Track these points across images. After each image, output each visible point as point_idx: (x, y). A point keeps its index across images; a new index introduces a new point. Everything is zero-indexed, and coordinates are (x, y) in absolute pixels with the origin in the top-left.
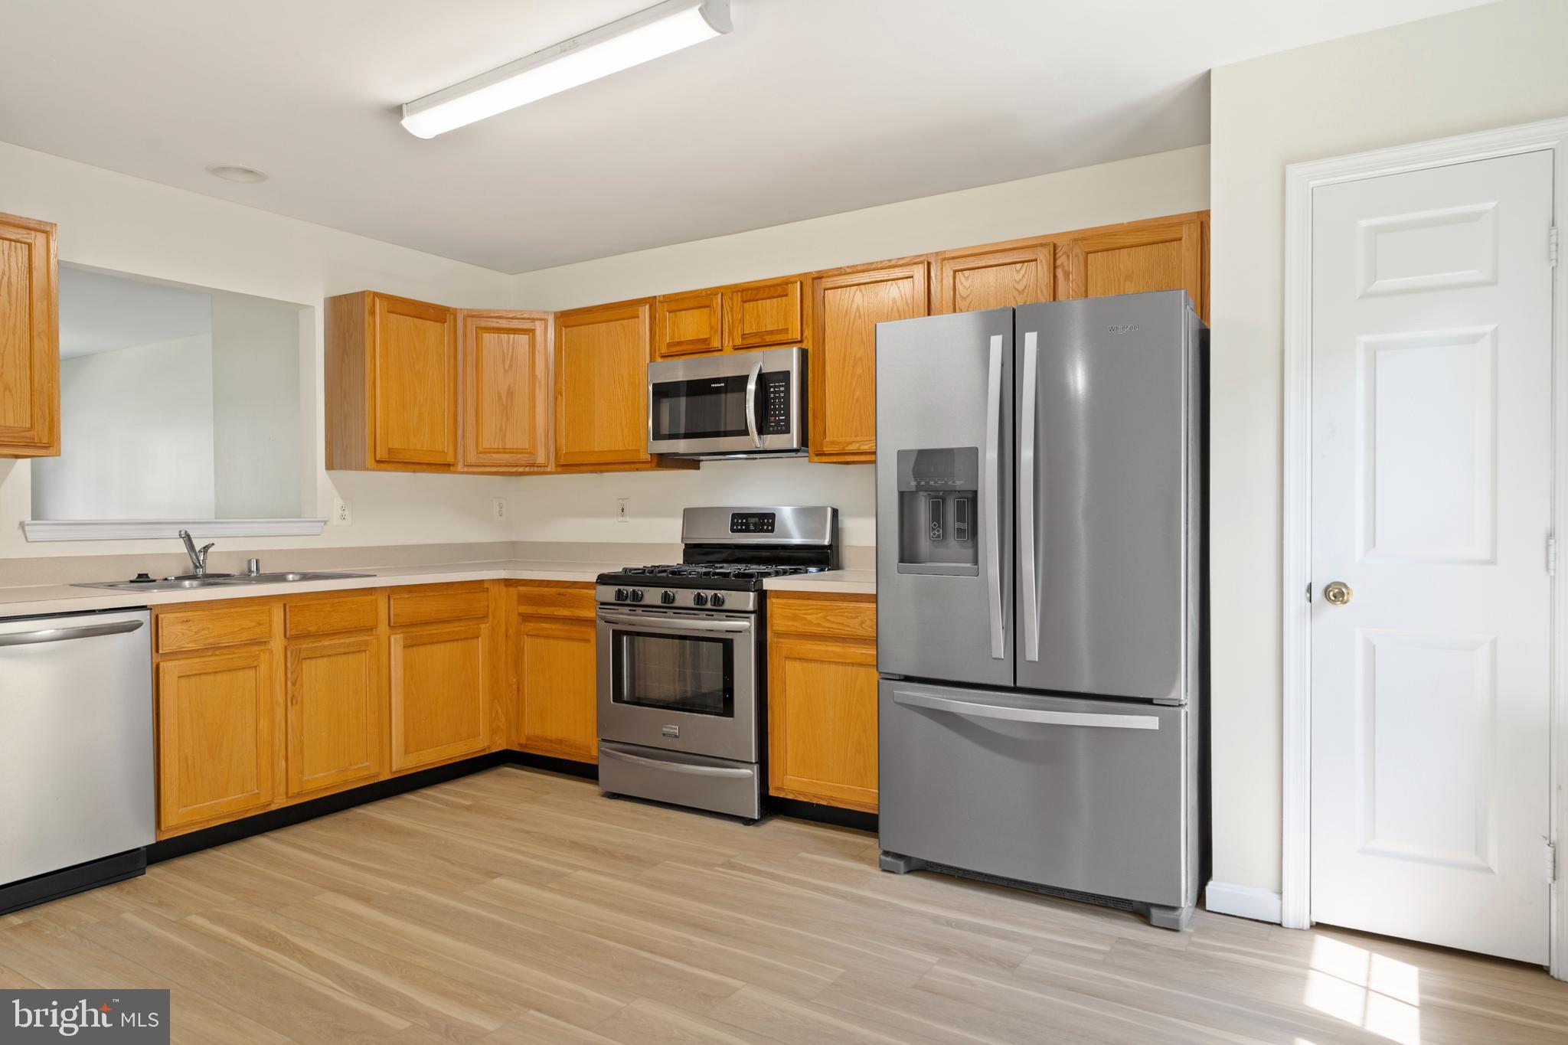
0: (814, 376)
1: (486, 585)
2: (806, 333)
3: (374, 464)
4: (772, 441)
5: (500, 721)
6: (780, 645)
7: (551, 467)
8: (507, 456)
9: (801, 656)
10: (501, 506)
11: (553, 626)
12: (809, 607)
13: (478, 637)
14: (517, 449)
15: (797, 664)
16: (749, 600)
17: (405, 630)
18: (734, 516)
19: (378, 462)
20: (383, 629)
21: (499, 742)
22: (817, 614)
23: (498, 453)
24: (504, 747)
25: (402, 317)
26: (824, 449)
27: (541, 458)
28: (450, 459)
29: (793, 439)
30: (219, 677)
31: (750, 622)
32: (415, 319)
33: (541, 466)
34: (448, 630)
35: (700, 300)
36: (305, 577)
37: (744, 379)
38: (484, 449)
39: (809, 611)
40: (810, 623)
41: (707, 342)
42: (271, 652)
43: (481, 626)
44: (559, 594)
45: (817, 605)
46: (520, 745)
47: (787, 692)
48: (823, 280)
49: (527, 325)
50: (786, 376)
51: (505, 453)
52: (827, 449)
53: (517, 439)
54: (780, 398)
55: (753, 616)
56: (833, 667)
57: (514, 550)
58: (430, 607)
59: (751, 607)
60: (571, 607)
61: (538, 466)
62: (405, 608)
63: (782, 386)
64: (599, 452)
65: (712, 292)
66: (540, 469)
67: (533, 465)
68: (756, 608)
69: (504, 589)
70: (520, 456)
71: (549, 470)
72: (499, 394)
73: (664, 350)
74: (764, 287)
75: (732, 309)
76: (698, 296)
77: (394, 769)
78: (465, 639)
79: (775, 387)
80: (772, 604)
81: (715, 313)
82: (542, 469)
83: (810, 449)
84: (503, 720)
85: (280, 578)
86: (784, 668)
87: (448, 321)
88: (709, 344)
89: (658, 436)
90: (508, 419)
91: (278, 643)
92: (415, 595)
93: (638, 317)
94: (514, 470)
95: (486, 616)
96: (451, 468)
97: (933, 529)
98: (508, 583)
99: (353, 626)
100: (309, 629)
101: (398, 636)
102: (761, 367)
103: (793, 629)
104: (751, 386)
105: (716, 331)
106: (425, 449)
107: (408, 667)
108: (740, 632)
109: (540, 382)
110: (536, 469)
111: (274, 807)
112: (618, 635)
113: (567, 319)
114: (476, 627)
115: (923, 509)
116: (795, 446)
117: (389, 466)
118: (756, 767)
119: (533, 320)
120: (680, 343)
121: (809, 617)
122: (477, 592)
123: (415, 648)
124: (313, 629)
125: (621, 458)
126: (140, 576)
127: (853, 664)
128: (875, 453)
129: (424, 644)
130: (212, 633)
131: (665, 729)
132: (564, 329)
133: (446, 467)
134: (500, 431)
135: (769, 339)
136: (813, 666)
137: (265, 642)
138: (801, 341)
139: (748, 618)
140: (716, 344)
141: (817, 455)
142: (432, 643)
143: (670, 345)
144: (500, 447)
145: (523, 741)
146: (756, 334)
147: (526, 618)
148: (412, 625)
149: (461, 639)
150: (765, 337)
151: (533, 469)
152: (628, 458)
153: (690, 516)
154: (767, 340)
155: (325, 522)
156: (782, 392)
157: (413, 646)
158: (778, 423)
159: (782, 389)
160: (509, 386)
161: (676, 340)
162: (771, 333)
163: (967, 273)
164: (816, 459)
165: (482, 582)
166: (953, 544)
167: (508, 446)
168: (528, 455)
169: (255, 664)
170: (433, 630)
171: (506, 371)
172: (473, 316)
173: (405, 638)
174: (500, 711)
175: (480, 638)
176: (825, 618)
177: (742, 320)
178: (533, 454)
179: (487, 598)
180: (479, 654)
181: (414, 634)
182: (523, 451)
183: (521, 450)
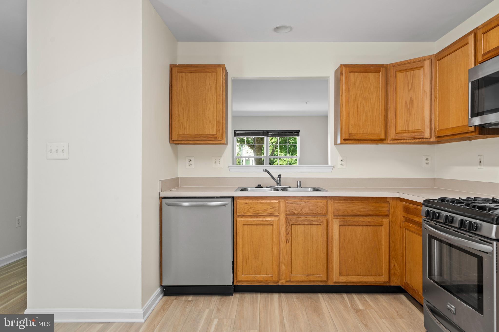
1: (388, 200)
3: (343, 142)
5: (397, 271)
7: (433, 139)
8: (409, 134)
10: (427, 160)
11: (414, 226)
13: (382, 226)
14: (415, 130)
16: (493, 230)
17: (342, 217)
19: (345, 140)
20: (330, 216)
21: (395, 281)
23: (406, 133)
24: (399, 284)
25: (357, 73)
27: (427, 134)
28: (383, 137)
30: (258, 227)
31: (493, 248)
32: (364, 73)
33: (428, 138)
34: (364, 220)
38: (398, 131)
42: (279, 220)
43: (384, 220)
44: (415, 209)
49: (421, 63)
51: (409, 132)
53: (415, 126)
55: (495, 243)
58: (354, 208)
59: (493, 236)
60: (418, 216)
61: (426, 139)
62: (342, 207)
64: (451, 128)
66: (427, 140)
67: (423, 138)
70: (416, 134)
71: (432, 140)
72: (406, 103)
73: (481, 59)
77: (334, 281)
78: (374, 226)
82: (428, 140)
84: (398, 270)
87: (381, 71)
89: (472, 115)
90: (410, 115)
91: (282, 217)
92: (346, 201)
93: (468, 44)
94: (414, 141)
95: (388, 215)
96: (384, 142)
98: (401, 200)
99: (315, 213)
100: (295, 212)
101: (337, 220)
106: (369, 133)
109: (426, 93)
110: (425, 140)
111: (280, 283)
114: (381, 220)
117: (350, 142)
119: (423, 61)
120: (489, 52)
122: (380, 203)
123: (346, 226)
124: (296, 212)
126: (258, 185)
129: (350, 225)
130: (255, 209)
131: (449, 306)
132: (437, 61)
133: (381, 141)
134: (407, 121)
137: (277, 215)
139: (492, 244)
142: (355, 225)
144: (406, 129)
148: (344, 215)
149: (372, 226)
151: (423, 141)
157: (345, 225)
160: (411, 98)
161: (487, 51)
165: (385, 198)
167: (410, 128)
168: (420, 133)
169: (272, 224)
170: (356, 219)
171: (409, 91)
172: (394, 66)
173: (340, 221)
174: (396, 265)
175: (383, 226)
178: (423, 132)
179: (389, 207)
180: (382, 234)
181: (345, 220)
182: (418, 131)
183: (417, 131)
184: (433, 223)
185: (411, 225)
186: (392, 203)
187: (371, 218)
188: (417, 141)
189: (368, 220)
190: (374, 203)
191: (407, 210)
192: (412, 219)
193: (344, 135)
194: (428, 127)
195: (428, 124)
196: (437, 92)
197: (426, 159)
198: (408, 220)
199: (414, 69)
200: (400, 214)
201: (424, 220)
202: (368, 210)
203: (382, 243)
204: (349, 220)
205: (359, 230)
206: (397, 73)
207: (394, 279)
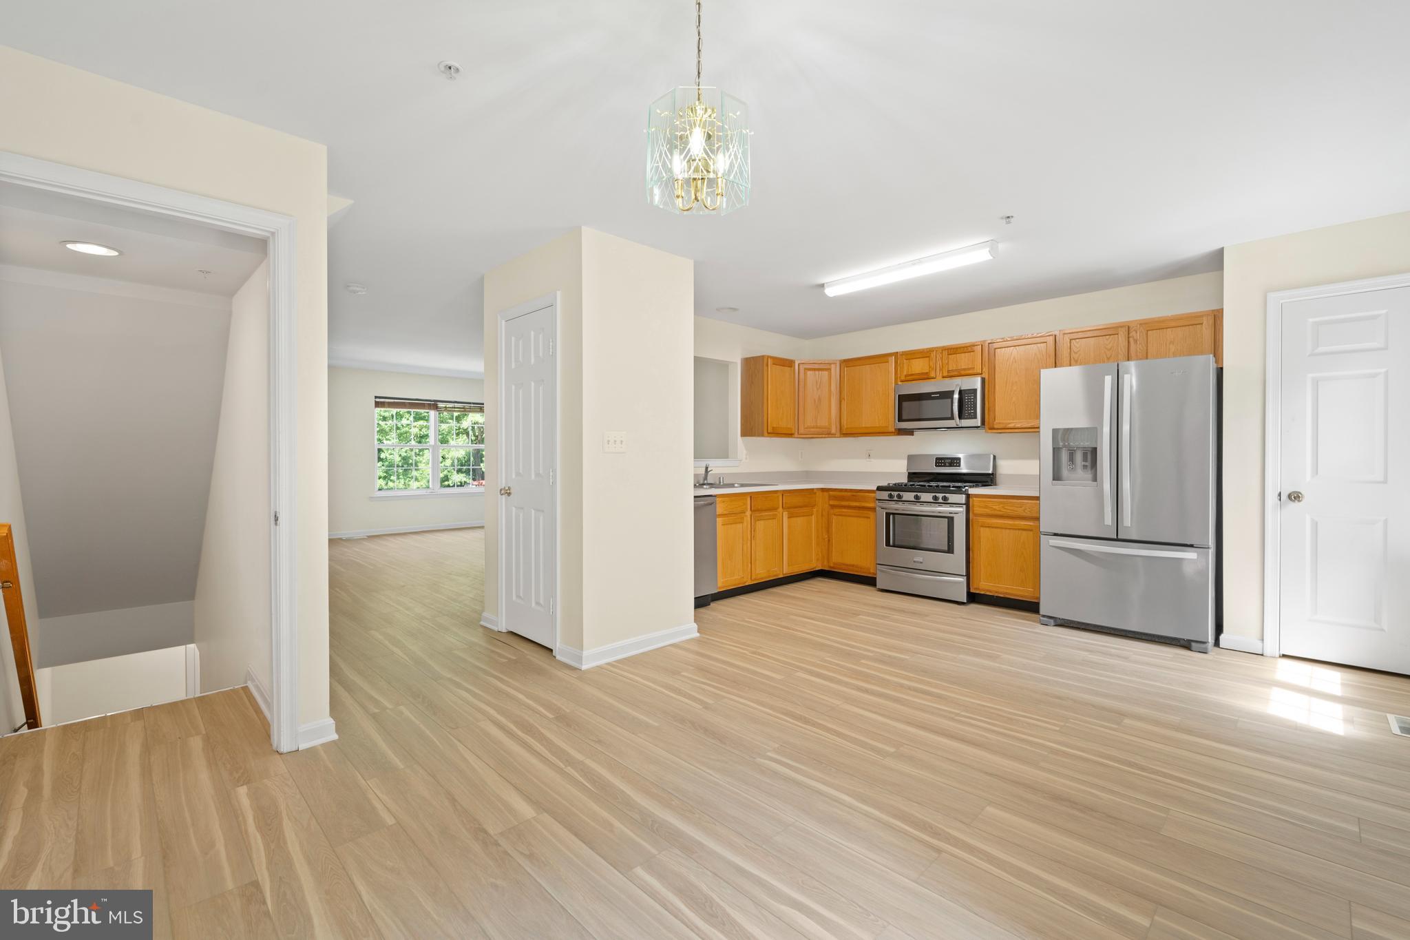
0: (989, 391)
1: (815, 491)
2: (984, 370)
4: (965, 423)
6: (979, 520)
7: (838, 434)
8: (818, 428)
9: (990, 525)
11: (849, 511)
13: (812, 515)
14: (822, 425)
15: (987, 529)
16: (962, 499)
17: (788, 510)
18: (937, 459)
20: (781, 509)
21: (817, 566)
22: (999, 505)
23: (814, 427)
27: (833, 430)
28: (793, 432)
29: (978, 422)
30: (732, 525)
31: (962, 509)
32: (781, 367)
33: (833, 434)
34: (802, 511)
35: (925, 354)
36: (742, 485)
37: (952, 392)
38: (807, 425)
39: (995, 504)
40: (995, 510)
41: (927, 374)
42: (747, 516)
43: (813, 510)
44: (852, 496)
45: (999, 501)
46: (830, 567)
47: (983, 543)
48: (994, 344)
49: (828, 367)
50: (975, 390)
52: (996, 426)
53: (822, 421)
54: (971, 402)
55: (964, 506)
56: (1008, 531)
57: (807, 475)
59: (963, 502)
60: (861, 501)
61: (831, 433)
62: (788, 500)
65: (930, 350)
68: (966, 502)
69: (821, 493)
70: (823, 429)
71: (836, 435)
72: (814, 400)
73: (903, 378)
74: (960, 348)
75: (942, 358)
76: (922, 352)
77: (785, 573)
78: (807, 515)
79: (968, 396)
80: (972, 501)
81: (932, 360)
83: (987, 426)
84: (821, 555)
85: (732, 486)
86: (981, 532)
89: (900, 420)
90: (818, 412)
91: (748, 513)
92: (791, 494)
93: (888, 362)
94: (821, 435)
95: (815, 505)
96: (793, 435)
97: (1070, 465)
98: (823, 490)
99: (772, 506)
101: (786, 513)
102: (960, 386)
103: (985, 512)
104: (956, 396)
105: (932, 369)
106: (784, 426)
107: (789, 527)
108: (957, 513)
109: (833, 393)
110: (830, 435)
111: (747, 584)
112: (888, 515)
113: (847, 363)
114: (811, 510)
115: (1064, 456)
116: (979, 425)
118: (965, 577)
119: (830, 364)
120: (912, 375)
121: (994, 507)
122: (811, 494)
124: (760, 507)
125: (878, 430)
127: (1019, 529)
128: (1039, 428)
129: (794, 517)
131: (914, 559)
133: (790, 435)
134: (815, 417)
135: (963, 372)
136: (996, 530)
137: (745, 512)
138: (982, 374)
139: (961, 506)
140: (933, 375)
141: (990, 429)
142: (797, 516)
143: (906, 376)
144: (815, 425)
145: (832, 565)
146: (956, 370)
147: (833, 507)
148: (790, 508)
150: (961, 372)
152: (882, 430)
153: (911, 458)
155: (741, 461)
156: (972, 399)
157: (791, 517)
158: (969, 414)
159: (972, 397)
160: (819, 396)
161: (910, 373)
162: (964, 369)
163: (1077, 340)
164: (990, 431)
165: (813, 489)
166: (1080, 472)
167: (818, 424)
168: (827, 428)
169: (742, 521)
170: (798, 510)
171: (818, 389)
173: (788, 514)
176: (1003, 507)
177: (948, 364)
178: (829, 427)
180: (812, 523)
182: (825, 427)
185: (844, 510)
189: (805, 511)
191: (831, 498)
192: (848, 505)
199: (823, 370)
203: (813, 532)
204: (793, 511)
205: (799, 520)
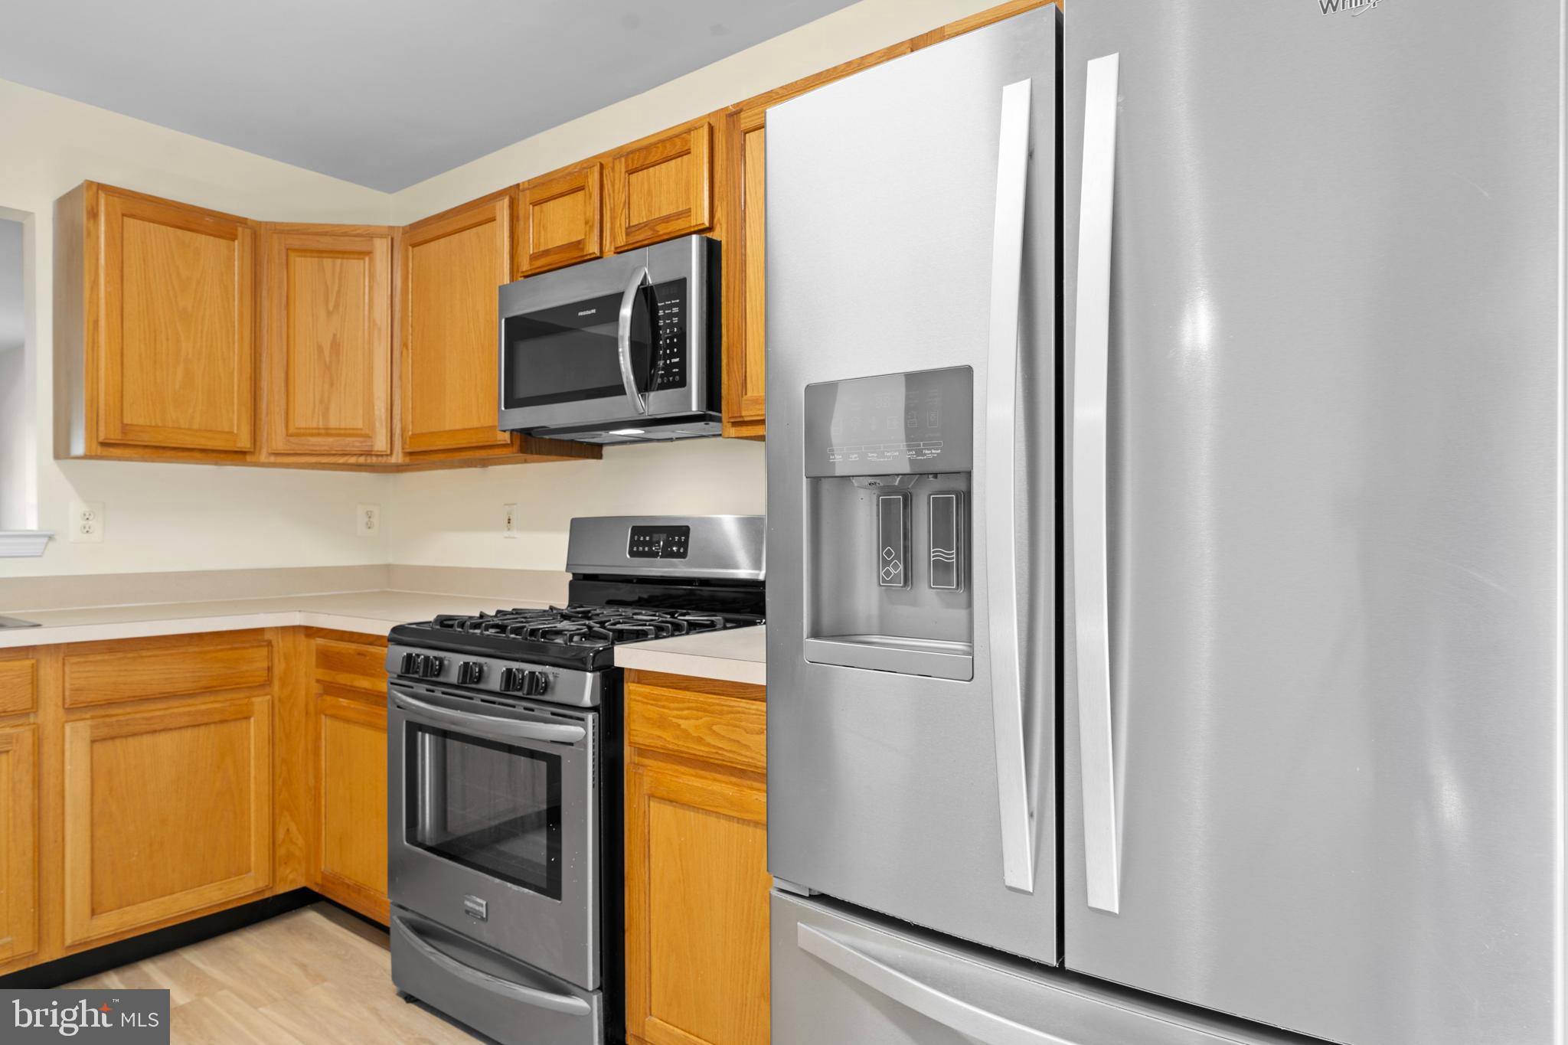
1: (267, 636)
2: (717, 214)
3: (99, 450)
4: (658, 403)
5: (296, 844)
6: (640, 771)
7: (397, 458)
8: (330, 440)
9: (673, 796)
10: (369, 515)
11: (353, 704)
12: (686, 705)
13: (248, 718)
14: (345, 429)
15: (668, 810)
16: (587, 687)
18: (636, 530)
19: (104, 444)
20: (50, 714)
21: (291, 876)
22: (697, 719)
23: (319, 435)
24: (301, 883)
25: (151, 224)
26: (743, 414)
27: (381, 443)
28: (244, 442)
29: (693, 398)
31: (586, 728)
32: (179, 232)
33: (382, 456)
37: (617, 299)
38: (297, 428)
39: (685, 712)
40: (686, 734)
41: (581, 246)
43: (254, 699)
44: (359, 654)
45: (696, 701)
46: (316, 884)
47: (653, 860)
48: (743, 115)
49: (362, 245)
50: (680, 286)
51: (328, 435)
52: (746, 415)
53: (345, 415)
54: (672, 326)
55: (590, 717)
58: (149, 673)
59: (587, 700)
60: (372, 675)
61: (377, 456)
62: (102, 676)
63: (675, 305)
64: (450, 431)
65: (585, 166)
66: (380, 458)
67: (368, 453)
68: (598, 702)
70: (348, 440)
71: (393, 460)
72: (320, 349)
73: (527, 266)
74: (656, 143)
75: (612, 186)
76: (570, 174)
77: (67, 944)
78: (222, 722)
79: (664, 308)
80: (631, 690)
81: (590, 197)
82: (383, 460)
83: (724, 415)
84: (300, 842)
86: (646, 815)
87: (240, 236)
88: (582, 250)
89: (512, 401)
90: (332, 385)
92: (120, 655)
93: (495, 220)
94: (342, 460)
95: (267, 683)
96: (249, 458)
97: (886, 563)
101: (80, 724)
102: (645, 276)
103: (659, 743)
104: (626, 312)
105: (592, 227)
106: (196, 427)
108: (571, 744)
109: (380, 330)
110: (374, 460)
114: (246, 701)
116: (695, 408)
117: (127, 452)
118: (597, 998)
119: (371, 237)
120: (546, 253)
121: (684, 723)
122: (245, 648)
123: (118, 742)
129: (134, 735)
131: (469, 904)
132: (410, 248)
133: (238, 456)
134: (321, 402)
135: (663, 230)
136: (691, 815)
138: (711, 229)
139: (582, 719)
140: (593, 248)
141: (735, 424)
142: (154, 732)
143: (534, 257)
144: (321, 426)
146: (646, 225)
148: (110, 704)
149: (215, 723)
150: (658, 228)
151: (371, 463)
153: (580, 529)
154: (661, 233)
156: (675, 315)
157: (113, 738)
158: (669, 369)
159: (675, 310)
160: (335, 336)
161: (542, 248)
162: (667, 219)
164: (733, 432)
165: (261, 631)
166: (928, 597)
167: (333, 423)
168: (361, 439)
170: (156, 710)
171: (329, 314)
172: (281, 232)
173: (94, 727)
174: (293, 828)
175: (252, 720)
176: (709, 727)
177: (628, 203)
178: (370, 437)
179: (270, 657)
180: (249, 744)
181: (114, 719)
182: (355, 432)
183: (351, 432)
184: (421, 689)
185: (344, 702)
186: (281, 644)
187: (212, 698)
188: (352, 460)
189: (203, 707)
190: (222, 650)
191: (326, 659)
192: (349, 684)
193: (102, 427)
194: (384, 424)
195: (384, 417)
196: (408, 330)
197: (367, 513)
198: (331, 689)
199: (346, 256)
200: (306, 674)
201: (392, 683)
202: (199, 677)
203: (249, 773)
204: (128, 717)
205: (167, 743)
206: (292, 255)
207: (288, 871)
